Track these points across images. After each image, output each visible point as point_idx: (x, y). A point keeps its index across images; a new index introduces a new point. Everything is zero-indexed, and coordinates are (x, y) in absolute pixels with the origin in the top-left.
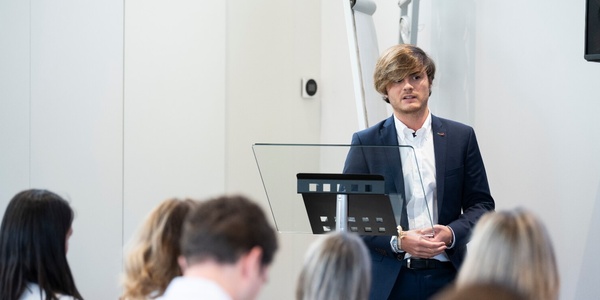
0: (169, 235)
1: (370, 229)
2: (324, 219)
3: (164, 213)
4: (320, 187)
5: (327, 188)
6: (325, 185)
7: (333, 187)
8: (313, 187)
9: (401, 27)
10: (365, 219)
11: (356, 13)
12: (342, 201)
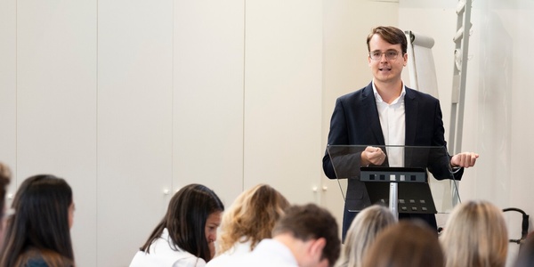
1: (416, 208)
9: (455, 57)
10: (412, 201)
11: (416, 47)
12: (393, 188)
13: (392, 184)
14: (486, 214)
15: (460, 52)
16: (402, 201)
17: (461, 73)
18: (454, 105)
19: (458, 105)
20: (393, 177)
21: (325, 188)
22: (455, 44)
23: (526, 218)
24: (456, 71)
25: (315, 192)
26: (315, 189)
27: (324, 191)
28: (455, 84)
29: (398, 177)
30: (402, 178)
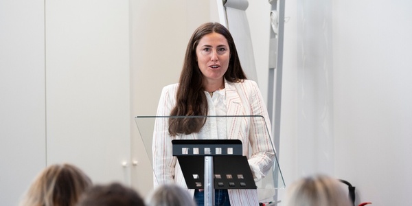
0: (58, 195)
1: (233, 184)
2: (195, 176)
3: (53, 177)
4: (191, 151)
5: (196, 151)
6: (194, 149)
7: (201, 151)
8: (185, 151)
9: (271, 19)
10: (229, 176)
11: (229, 9)
12: (208, 162)
13: (207, 157)
14: (327, 190)
15: (276, 14)
16: (218, 176)
17: (277, 37)
18: (271, 70)
19: (275, 70)
20: (207, 150)
21: (135, 162)
22: (270, 6)
23: (352, 189)
24: (273, 34)
25: (125, 167)
26: (124, 163)
27: (135, 165)
28: (271, 48)
29: (213, 151)
30: (218, 151)
